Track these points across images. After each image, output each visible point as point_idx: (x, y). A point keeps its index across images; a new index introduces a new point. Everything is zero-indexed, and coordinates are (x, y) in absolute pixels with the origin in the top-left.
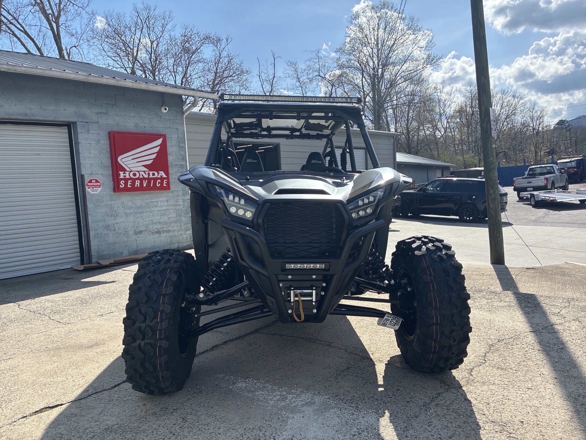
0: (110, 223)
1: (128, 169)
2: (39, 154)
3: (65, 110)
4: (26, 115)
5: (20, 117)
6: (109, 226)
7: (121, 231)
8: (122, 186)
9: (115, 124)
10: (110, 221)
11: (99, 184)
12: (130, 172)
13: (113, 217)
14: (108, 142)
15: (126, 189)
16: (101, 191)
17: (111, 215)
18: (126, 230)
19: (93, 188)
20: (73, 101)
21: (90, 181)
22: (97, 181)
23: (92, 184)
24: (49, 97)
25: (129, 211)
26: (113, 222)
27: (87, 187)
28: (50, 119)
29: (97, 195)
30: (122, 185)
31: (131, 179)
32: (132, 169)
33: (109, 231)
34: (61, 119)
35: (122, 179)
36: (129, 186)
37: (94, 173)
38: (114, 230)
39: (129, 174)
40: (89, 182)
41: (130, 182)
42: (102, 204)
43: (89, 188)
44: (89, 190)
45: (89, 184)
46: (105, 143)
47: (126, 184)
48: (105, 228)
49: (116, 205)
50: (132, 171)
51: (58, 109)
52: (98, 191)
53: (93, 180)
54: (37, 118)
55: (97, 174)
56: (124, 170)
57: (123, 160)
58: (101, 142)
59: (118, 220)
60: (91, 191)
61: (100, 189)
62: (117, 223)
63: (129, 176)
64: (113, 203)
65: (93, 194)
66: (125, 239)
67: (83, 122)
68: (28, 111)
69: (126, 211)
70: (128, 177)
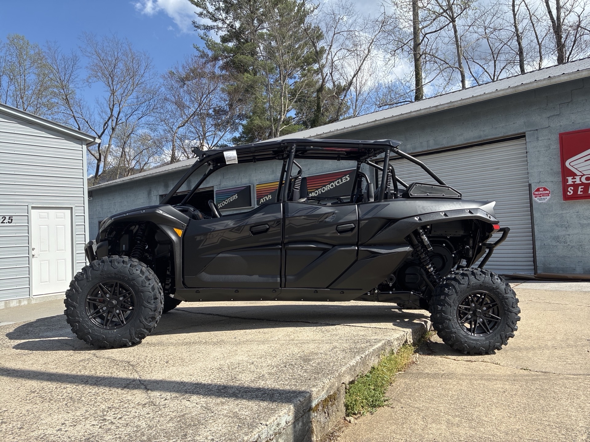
0: (559, 234)
1: (578, 173)
2: (498, 169)
3: (514, 123)
4: (480, 137)
5: (476, 140)
6: (558, 237)
7: (574, 244)
8: (570, 193)
9: (571, 123)
10: (561, 232)
11: (547, 192)
12: (582, 176)
13: (564, 228)
14: (558, 146)
15: (575, 197)
16: (550, 200)
17: (562, 226)
18: (581, 244)
19: (541, 197)
20: (522, 112)
21: (538, 190)
22: (545, 189)
23: (540, 193)
24: (501, 115)
25: (585, 222)
26: (564, 233)
27: (533, 196)
28: (500, 135)
29: (545, 203)
30: (570, 191)
31: (583, 184)
32: (585, 173)
33: (558, 243)
34: (510, 133)
35: (570, 185)
36: (579, 193)
37: (543, 181)
38: (565, 242)
39: (580, 178)
40: (536, 191)
41: (581, 188)
42: (551, 213)
43: (535, 197)
44: (536, 199)
45: (536, 193)
46: (555, 147)
47: (575, 191)
48: (554, 239)
49: (568, 215)
50: (584, 175)
51: (508, 124)
52: (546, 200)
53: (541, 188)
54: (489, 137)
55: (546, 182)
56: (574, 175)
57: (572, 164)
58: (552, 147)
59: (570, 231)
60: (538, 200)
61: (548, 197)
62: (569, 235)
63: (581, 181)
64: (564, 212)
65: (540, 203)
66: (580, 254)
67: (532, 130)
68: (482, 133)
69: (581, 222)
70: (578, 182)
